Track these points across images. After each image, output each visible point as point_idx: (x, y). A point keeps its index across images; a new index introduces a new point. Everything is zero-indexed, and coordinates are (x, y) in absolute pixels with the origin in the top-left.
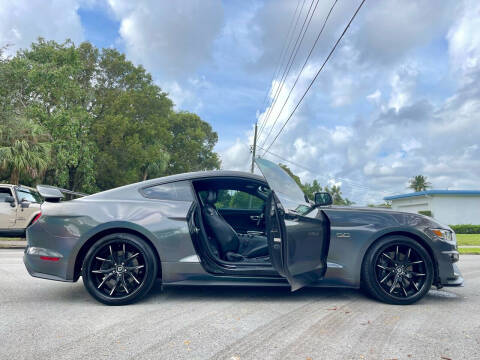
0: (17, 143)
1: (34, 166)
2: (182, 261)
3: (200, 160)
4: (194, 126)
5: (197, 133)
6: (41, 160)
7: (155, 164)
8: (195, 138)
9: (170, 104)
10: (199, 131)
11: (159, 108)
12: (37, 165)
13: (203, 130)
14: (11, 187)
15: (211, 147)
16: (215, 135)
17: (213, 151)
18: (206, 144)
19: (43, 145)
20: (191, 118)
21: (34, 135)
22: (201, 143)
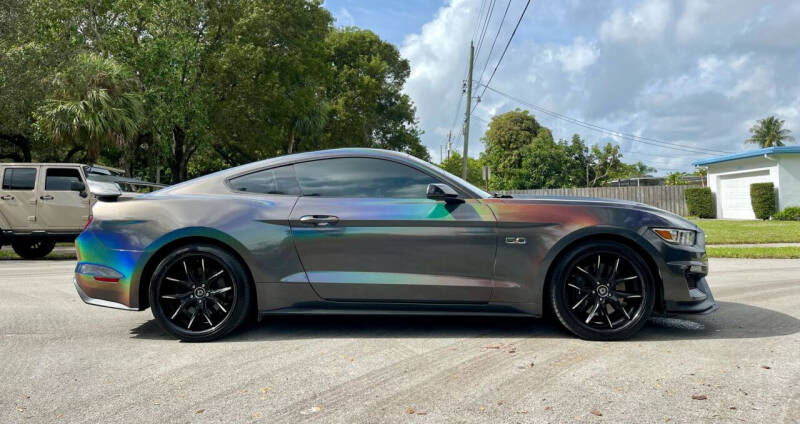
0: (92, 94)
1: (119, 129)
2: (283, 280)
3: (381, 108)
4: (368, 53)
5: (372, 63)
6: (128, 121)
7: (306, 118)
8: (372, 72)
9: (327, 18)
10: (375, 61)
11: (309, 26)
12: (123, 126)
13: (384, 59)
14: (79, 167)
15: (400, 84)
16: (405, 65)
17: (402, 93)
18: (390, 80)
19: (129, 95)
20: (363, 38)
21: (114, 81)
22: (381, 79)
